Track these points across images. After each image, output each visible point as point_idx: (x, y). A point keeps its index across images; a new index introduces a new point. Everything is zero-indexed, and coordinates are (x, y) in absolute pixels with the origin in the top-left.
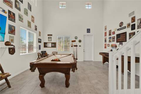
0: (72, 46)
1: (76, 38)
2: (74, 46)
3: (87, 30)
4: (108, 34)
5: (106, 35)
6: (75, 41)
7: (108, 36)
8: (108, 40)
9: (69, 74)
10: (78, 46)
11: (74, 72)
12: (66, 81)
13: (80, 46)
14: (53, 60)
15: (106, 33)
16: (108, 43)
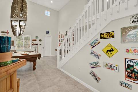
0: (33, 45)
1: (37, 37)
2: (35, 44)
3: (47, 32)
4: (61, 37)
5: (59, 37)
6: (36, 40)
7: (61, 38)
8: (61, 41)
9: (35, 62)
10: (39, 44)
11: (39, 59)
12: (33, 67)
13: (40, 44)
14: (22, 55)
15: (59, 36)
16: (60, 42)
